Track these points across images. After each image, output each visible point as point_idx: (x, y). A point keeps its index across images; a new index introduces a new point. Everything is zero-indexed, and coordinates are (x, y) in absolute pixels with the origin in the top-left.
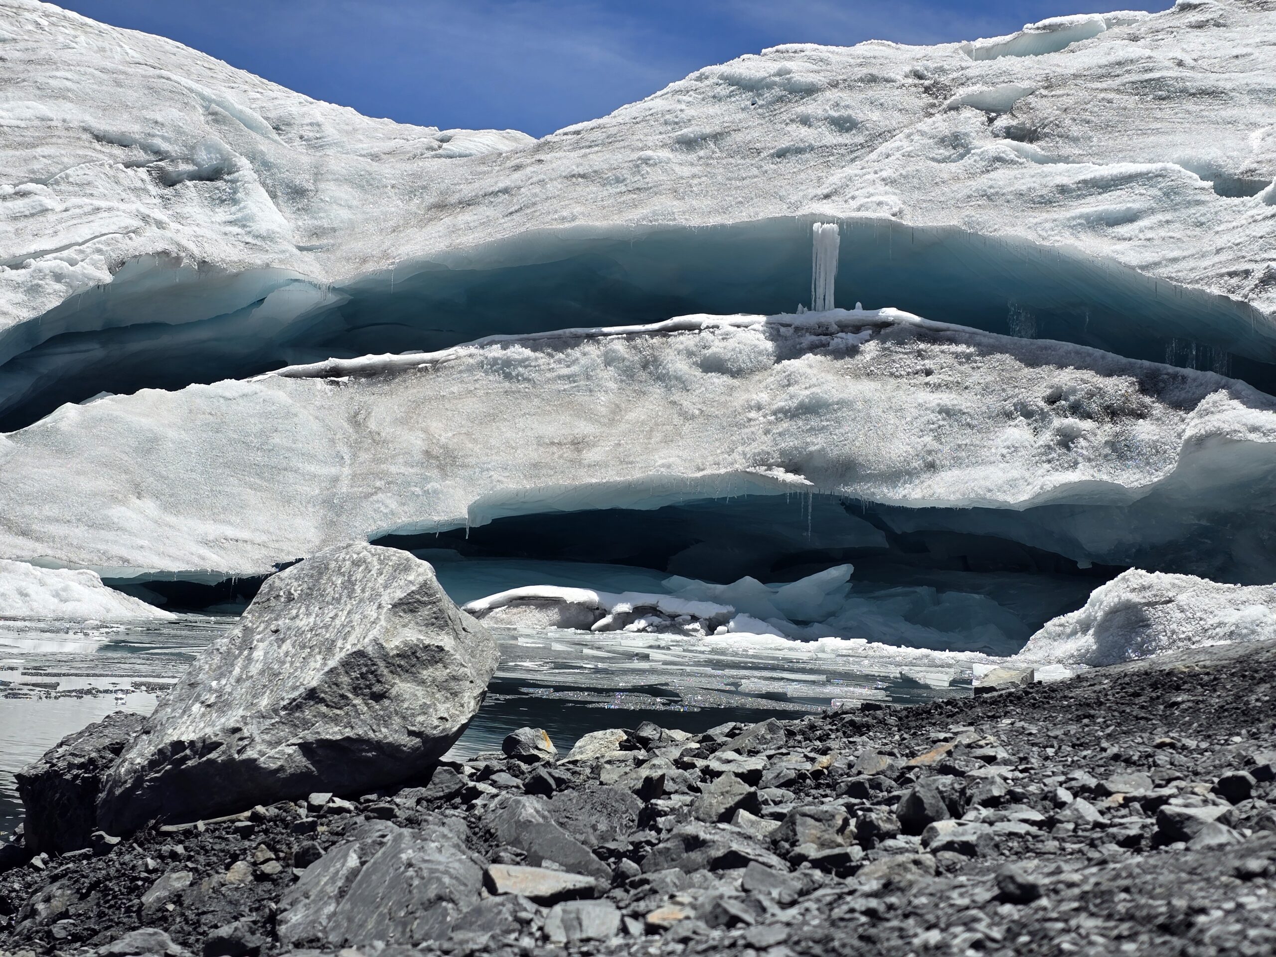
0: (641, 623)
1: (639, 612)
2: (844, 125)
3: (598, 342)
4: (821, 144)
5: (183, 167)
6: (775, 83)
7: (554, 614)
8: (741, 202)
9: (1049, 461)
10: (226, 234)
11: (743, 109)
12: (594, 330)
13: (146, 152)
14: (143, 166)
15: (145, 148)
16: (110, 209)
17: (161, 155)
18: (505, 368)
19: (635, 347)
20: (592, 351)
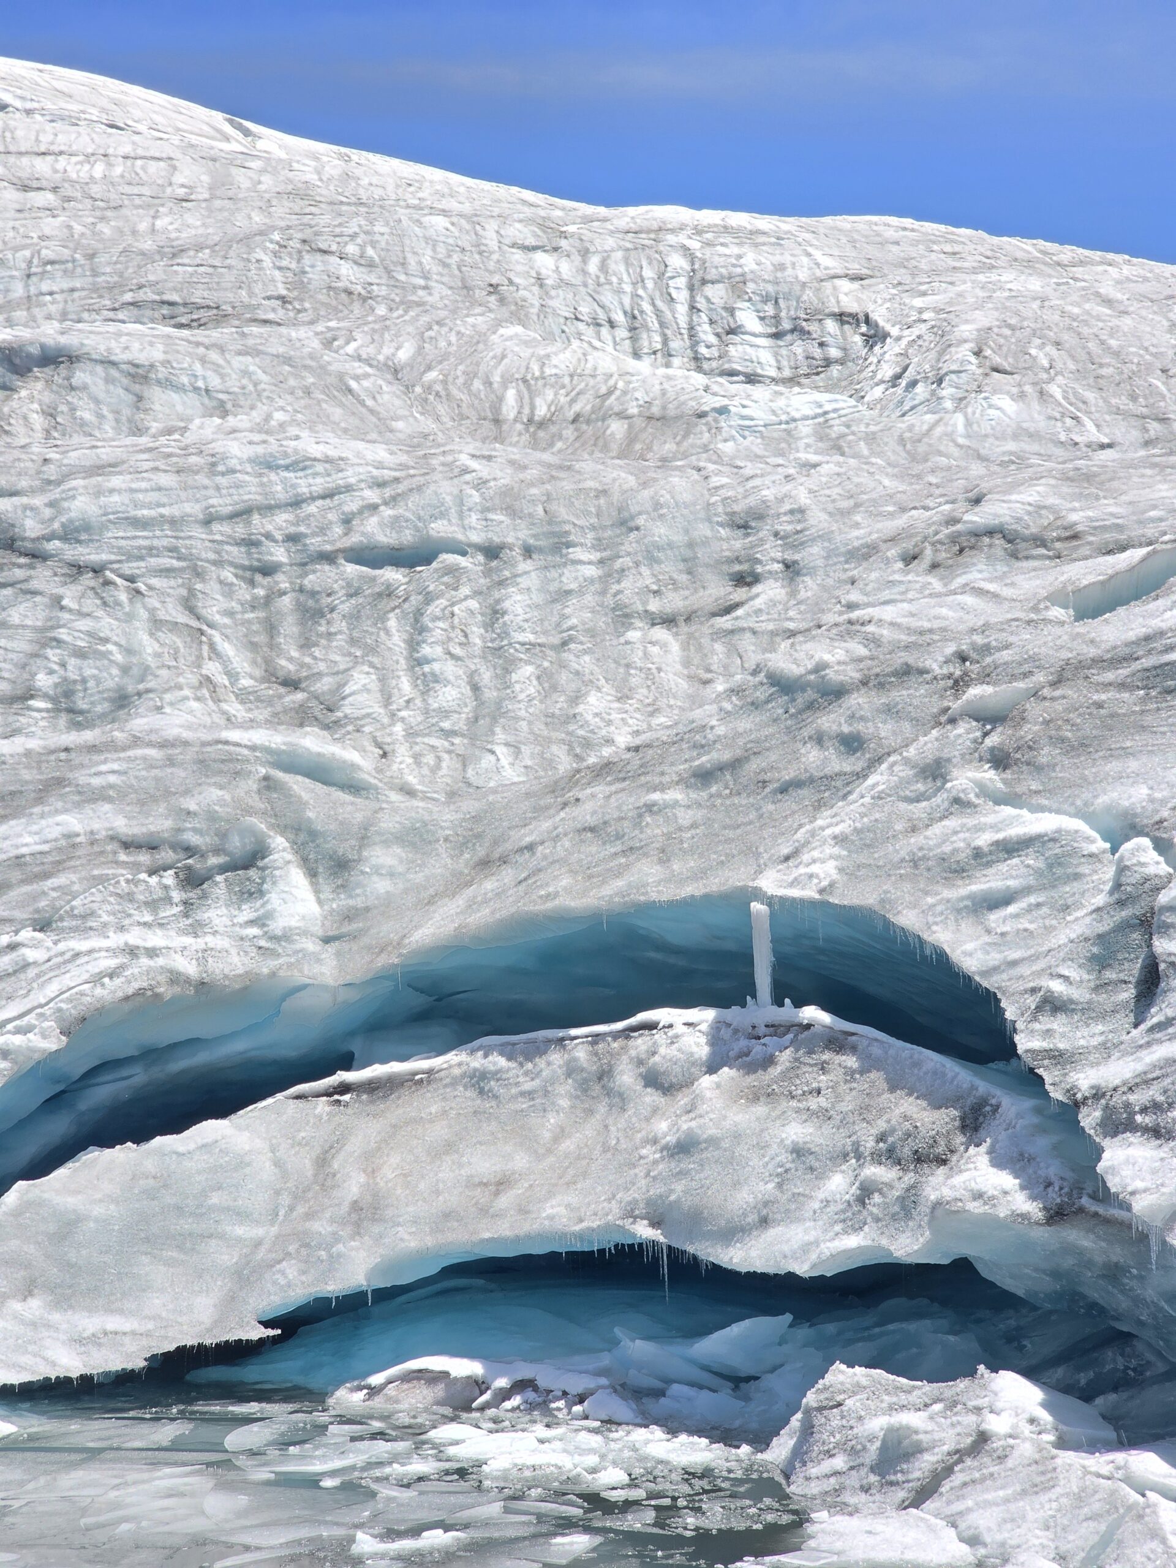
0: (516, 1401)
1: (519, 1386)
2: (851, 744)
3: (564, 1047)
4: (822, 774)
5: (213, 861)
6: (809, 684)
7: (440, 1390)
8: (722, 862)
9: (844, 1221)
10: (242, 939)
11: (775, 720)
12: (561, 1033)
13: (175, 851)
14: (170, 868)
15: (174, 847)
16: (90, 952)
17: (190, 850)
18: (479, 1081)
19: (596, 1054)
20: (556, 1058)
